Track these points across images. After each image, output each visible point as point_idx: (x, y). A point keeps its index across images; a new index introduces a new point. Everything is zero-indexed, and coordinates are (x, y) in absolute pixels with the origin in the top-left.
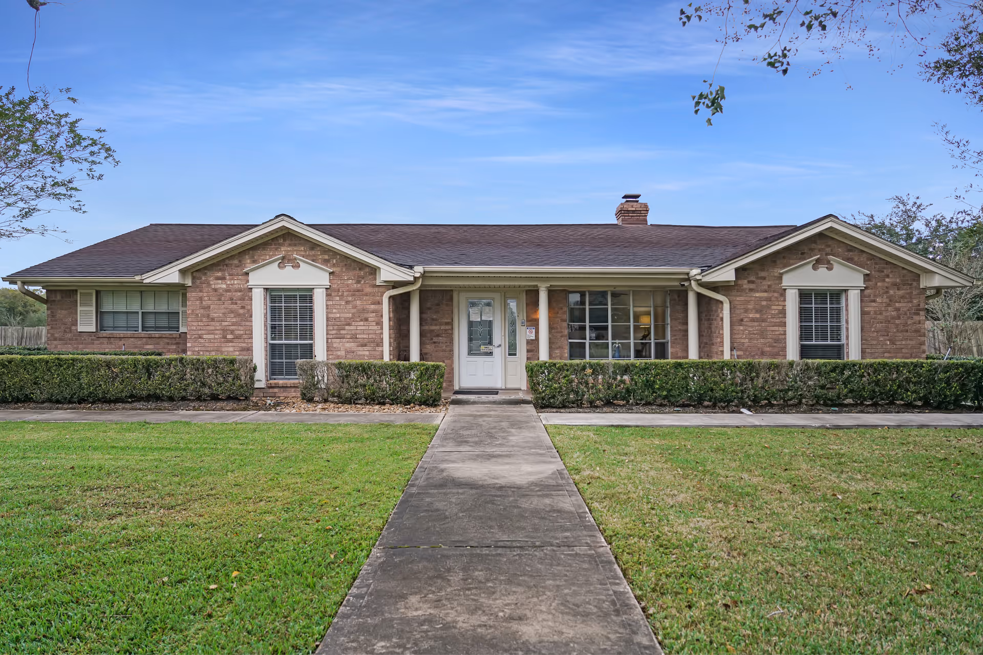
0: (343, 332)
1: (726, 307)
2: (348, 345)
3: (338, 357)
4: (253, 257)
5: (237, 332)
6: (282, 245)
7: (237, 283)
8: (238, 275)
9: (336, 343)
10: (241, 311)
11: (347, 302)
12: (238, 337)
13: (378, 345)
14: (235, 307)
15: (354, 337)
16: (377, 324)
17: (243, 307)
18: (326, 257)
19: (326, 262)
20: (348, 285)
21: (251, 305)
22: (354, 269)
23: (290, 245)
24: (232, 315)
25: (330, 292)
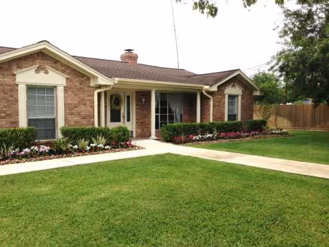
0: (73, 111)
1: (212, 100)
2: (75, 118)
3: (71, 125)
4: (18, 64)
5: (8, 112)
6: (37, 59)
7: (7, 80)
8: (8, 75)
9: (70, 117)
10: (11, 99)
11: (75, 95)
12: (9, 115)
13: (91, 118)
14: (6, 95)
15: (79, 114)
16: (91, 107)
17: (12, 96)
18: (64, 68)
19: (63, 72)
20: (76, 86)
21: (17, 95)
22: (79, 77)
23: (42, 59)
24: (4, 101)
25: (66, 89)
